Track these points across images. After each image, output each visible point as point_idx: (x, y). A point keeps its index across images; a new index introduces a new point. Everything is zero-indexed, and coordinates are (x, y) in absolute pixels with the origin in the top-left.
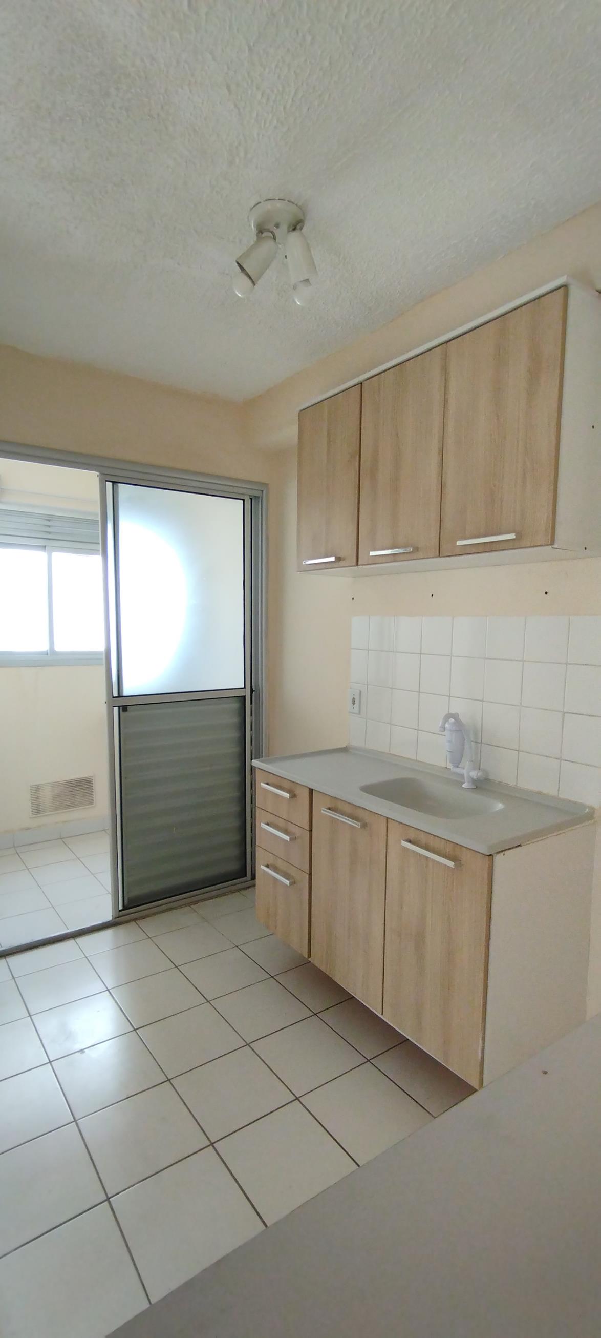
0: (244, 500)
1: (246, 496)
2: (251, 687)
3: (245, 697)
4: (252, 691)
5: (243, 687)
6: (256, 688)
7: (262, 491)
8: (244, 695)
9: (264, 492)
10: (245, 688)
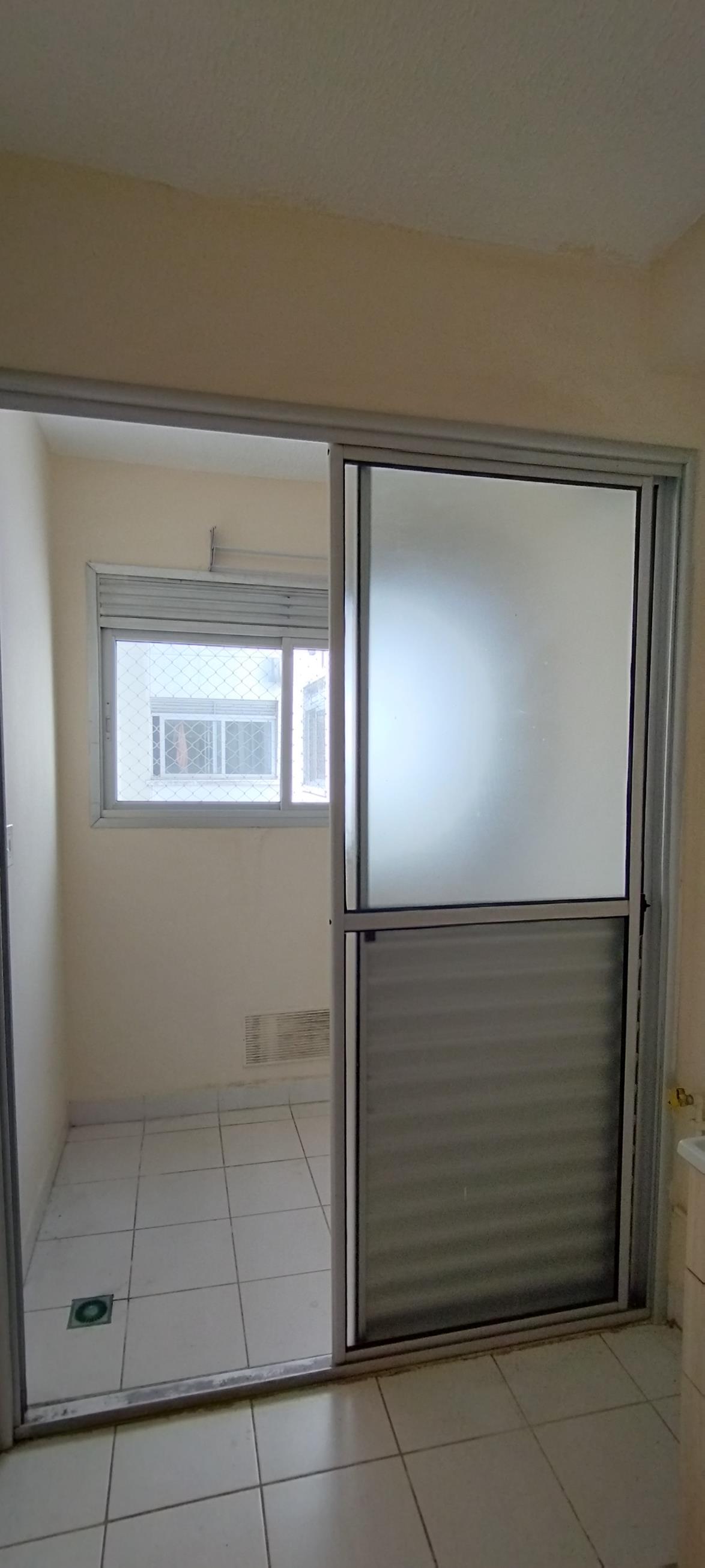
0: (639, 490)
1: (645, 480)
2: (643, 896)
3: (627, 918)
4: (644, 905)
5: (623, 894)
6: (652, 900)
7: (684, 465)
8: (627, 915)
9: (688, 466)
10: (627, 897)
